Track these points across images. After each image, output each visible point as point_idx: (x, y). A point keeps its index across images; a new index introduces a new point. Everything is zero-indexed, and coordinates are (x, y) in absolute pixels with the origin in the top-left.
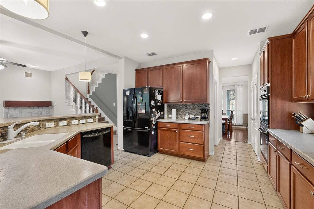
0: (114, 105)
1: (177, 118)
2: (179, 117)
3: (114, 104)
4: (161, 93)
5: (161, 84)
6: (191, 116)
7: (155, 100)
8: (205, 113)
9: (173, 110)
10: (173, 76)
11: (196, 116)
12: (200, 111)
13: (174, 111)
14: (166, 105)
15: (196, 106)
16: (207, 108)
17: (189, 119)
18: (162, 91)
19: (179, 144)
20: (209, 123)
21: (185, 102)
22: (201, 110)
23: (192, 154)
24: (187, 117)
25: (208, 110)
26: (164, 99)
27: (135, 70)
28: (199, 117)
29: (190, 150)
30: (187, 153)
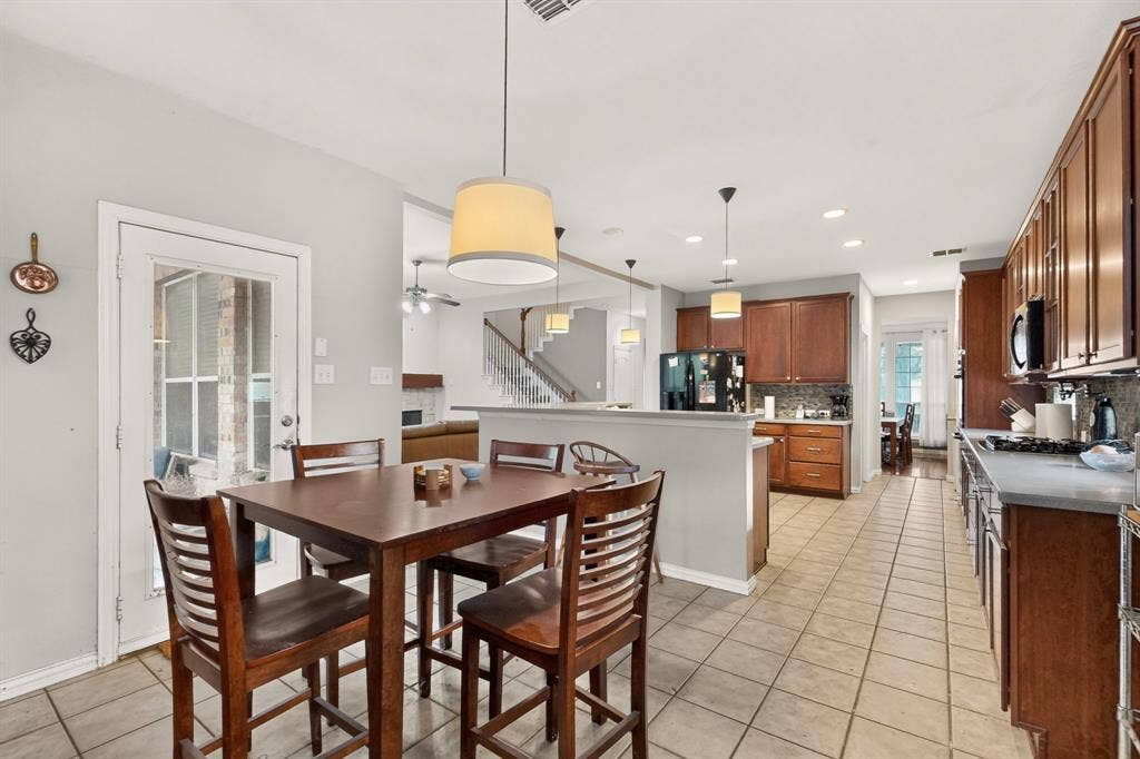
0: (598, 387)
1: (776, 416)
2: (781, 412)
3: (598, 384)
4: (742, 362)
5: (741, 342)
6: (809, 412)
7: (732, 377)
8: (841, 402)
9: (767, 398)
10: (770, 326)
11: (821, 412)
12: (829, 400)
13: (770, 401)
14: (748, 387)
15: (820, 389)
16: (845, 393)
17: (806, 417)
18: (744, 358)
19: (787, 466)
20: (850, 426)
21: (797, 381)
22: (833, 398)
23: (814, 485)
24: (800, 414)
25: (848, 397)
26: (749, 373)
27: (678, 310)
28: (828, 412)
29: (811, 477)
30: (806, 484)
